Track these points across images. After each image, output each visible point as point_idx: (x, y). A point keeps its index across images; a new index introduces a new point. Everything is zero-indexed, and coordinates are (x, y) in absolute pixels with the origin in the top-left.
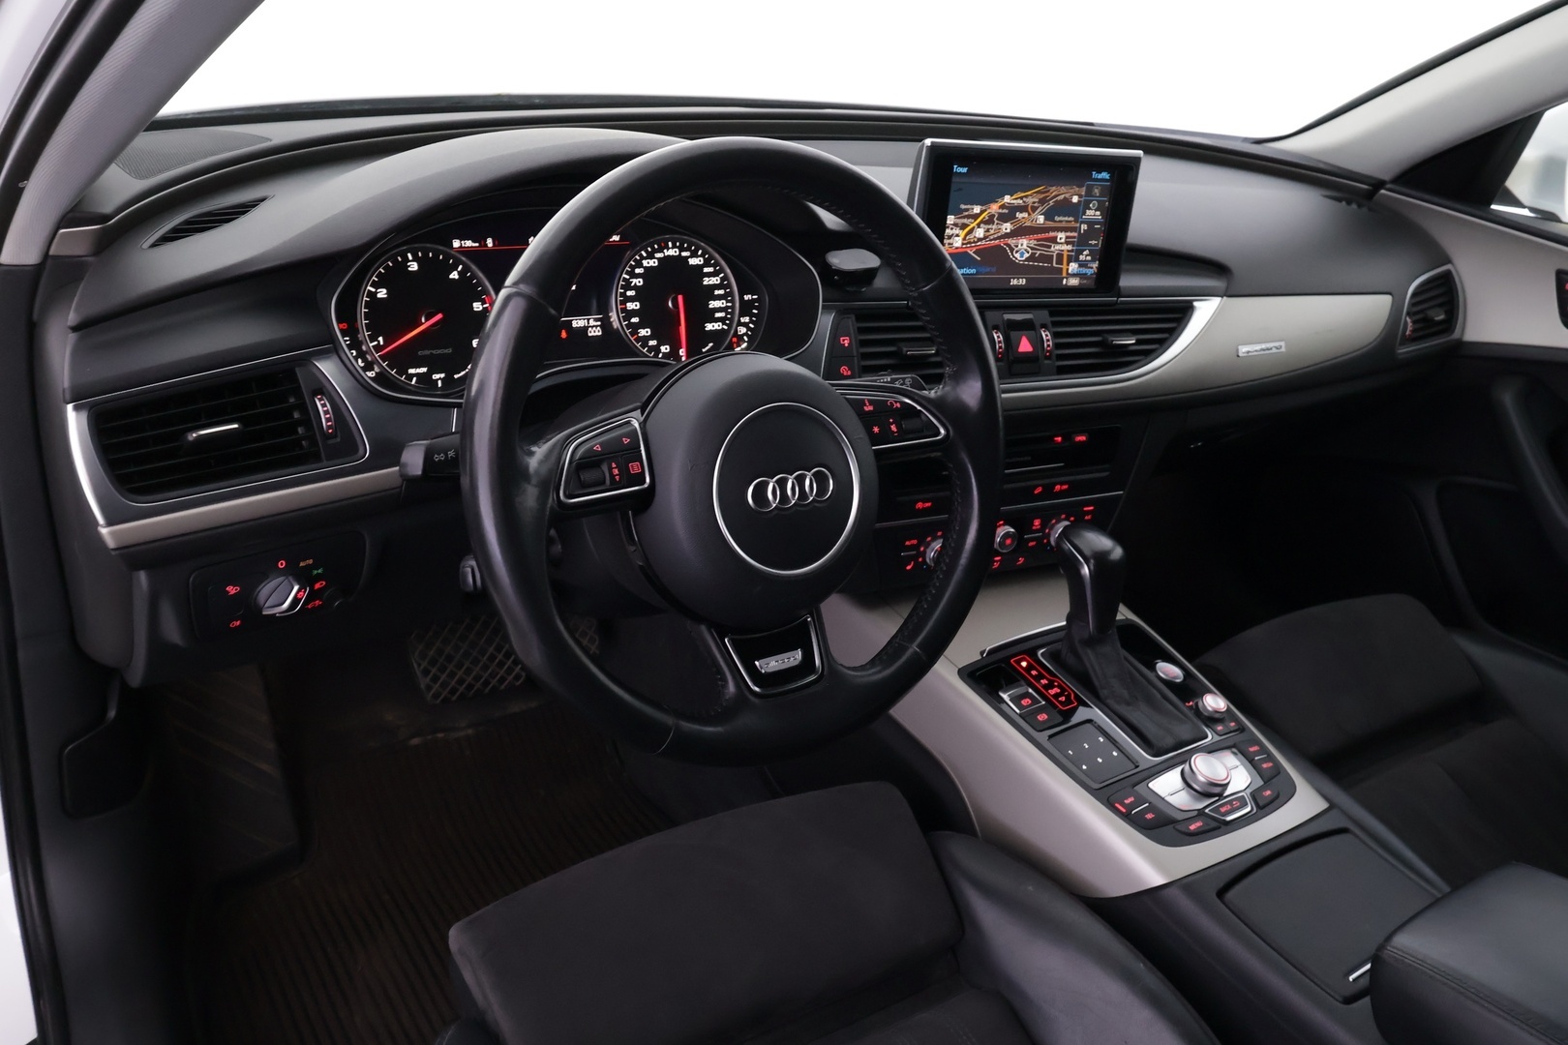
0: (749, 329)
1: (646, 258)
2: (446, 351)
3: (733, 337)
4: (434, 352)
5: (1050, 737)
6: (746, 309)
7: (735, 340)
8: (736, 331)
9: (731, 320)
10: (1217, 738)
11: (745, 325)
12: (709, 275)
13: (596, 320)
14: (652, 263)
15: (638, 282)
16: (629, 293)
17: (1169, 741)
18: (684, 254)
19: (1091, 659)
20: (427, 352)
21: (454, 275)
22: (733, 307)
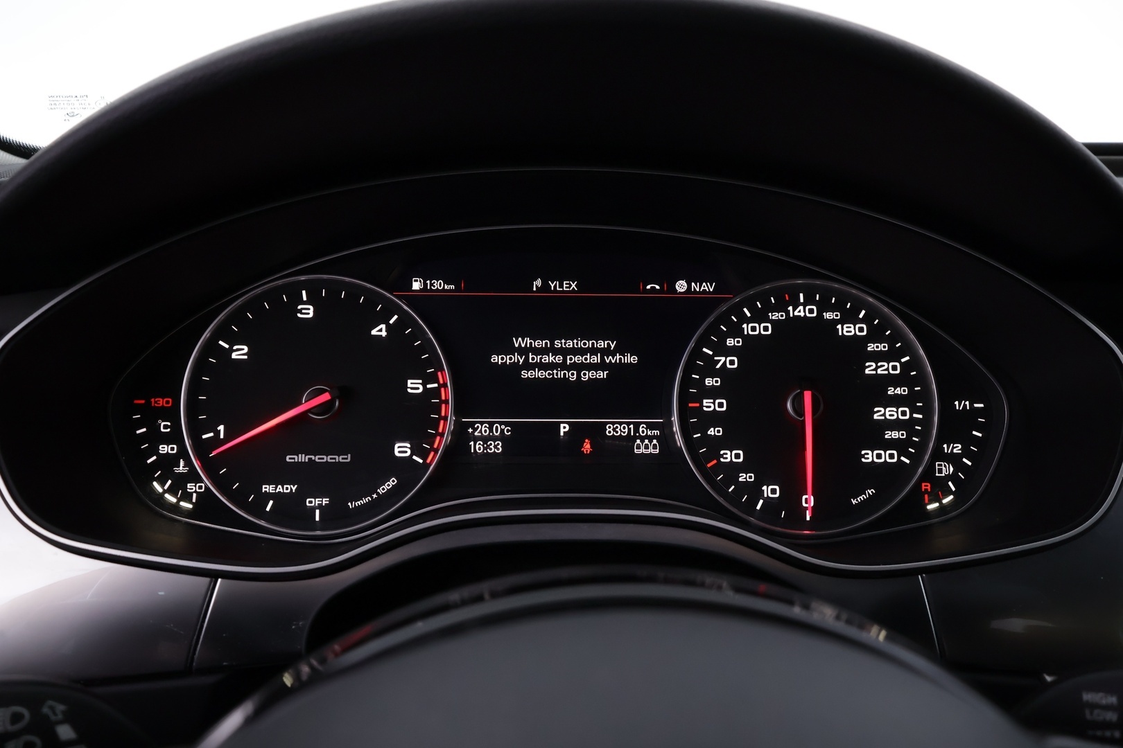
0: (959, 466)
1: (748, 321)
2: (340, 459)
3: (923, 478)
4: (317, 459)
6: (954, 426)
7: (926, 486)
8: (930, 469)
9: (921, 447)
11: (953, 459)
12: (878, 357)
13: (650, 426)
14: (763, 329)
15: (730, 362)
16: (709, 382)
18: (828, 315)
20: (303, 458)
21: (380, 331)
22: (926, 422)
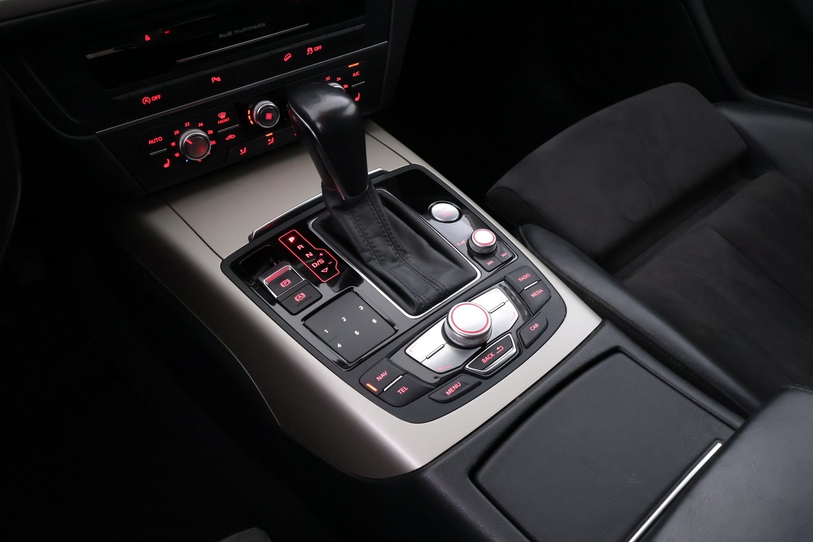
5: (305, 319)
10: (487, 274)
17: (432, 293)
19: (349, 223)
